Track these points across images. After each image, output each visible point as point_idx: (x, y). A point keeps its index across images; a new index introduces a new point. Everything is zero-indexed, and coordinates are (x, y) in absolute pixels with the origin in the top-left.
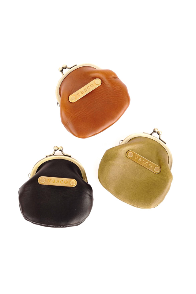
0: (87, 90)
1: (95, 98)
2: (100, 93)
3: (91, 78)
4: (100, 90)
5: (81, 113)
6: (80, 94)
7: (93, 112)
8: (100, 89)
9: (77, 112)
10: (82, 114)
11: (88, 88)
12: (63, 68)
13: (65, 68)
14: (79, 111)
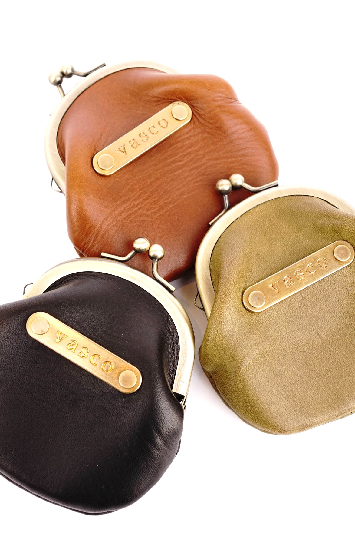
0: (150, 135)
1: (174, 162)
2: (189, 147)
3: (158, 101)
4: (188, 139)
5: (133, 207)
6: (128, 148)
7: (171, 206)
8: (187, 133)
9: (120, 204)
10: (136, 212)
11: (152, 129)
12: (63, 75)
13: (70, 76)
14: (128, 200)
